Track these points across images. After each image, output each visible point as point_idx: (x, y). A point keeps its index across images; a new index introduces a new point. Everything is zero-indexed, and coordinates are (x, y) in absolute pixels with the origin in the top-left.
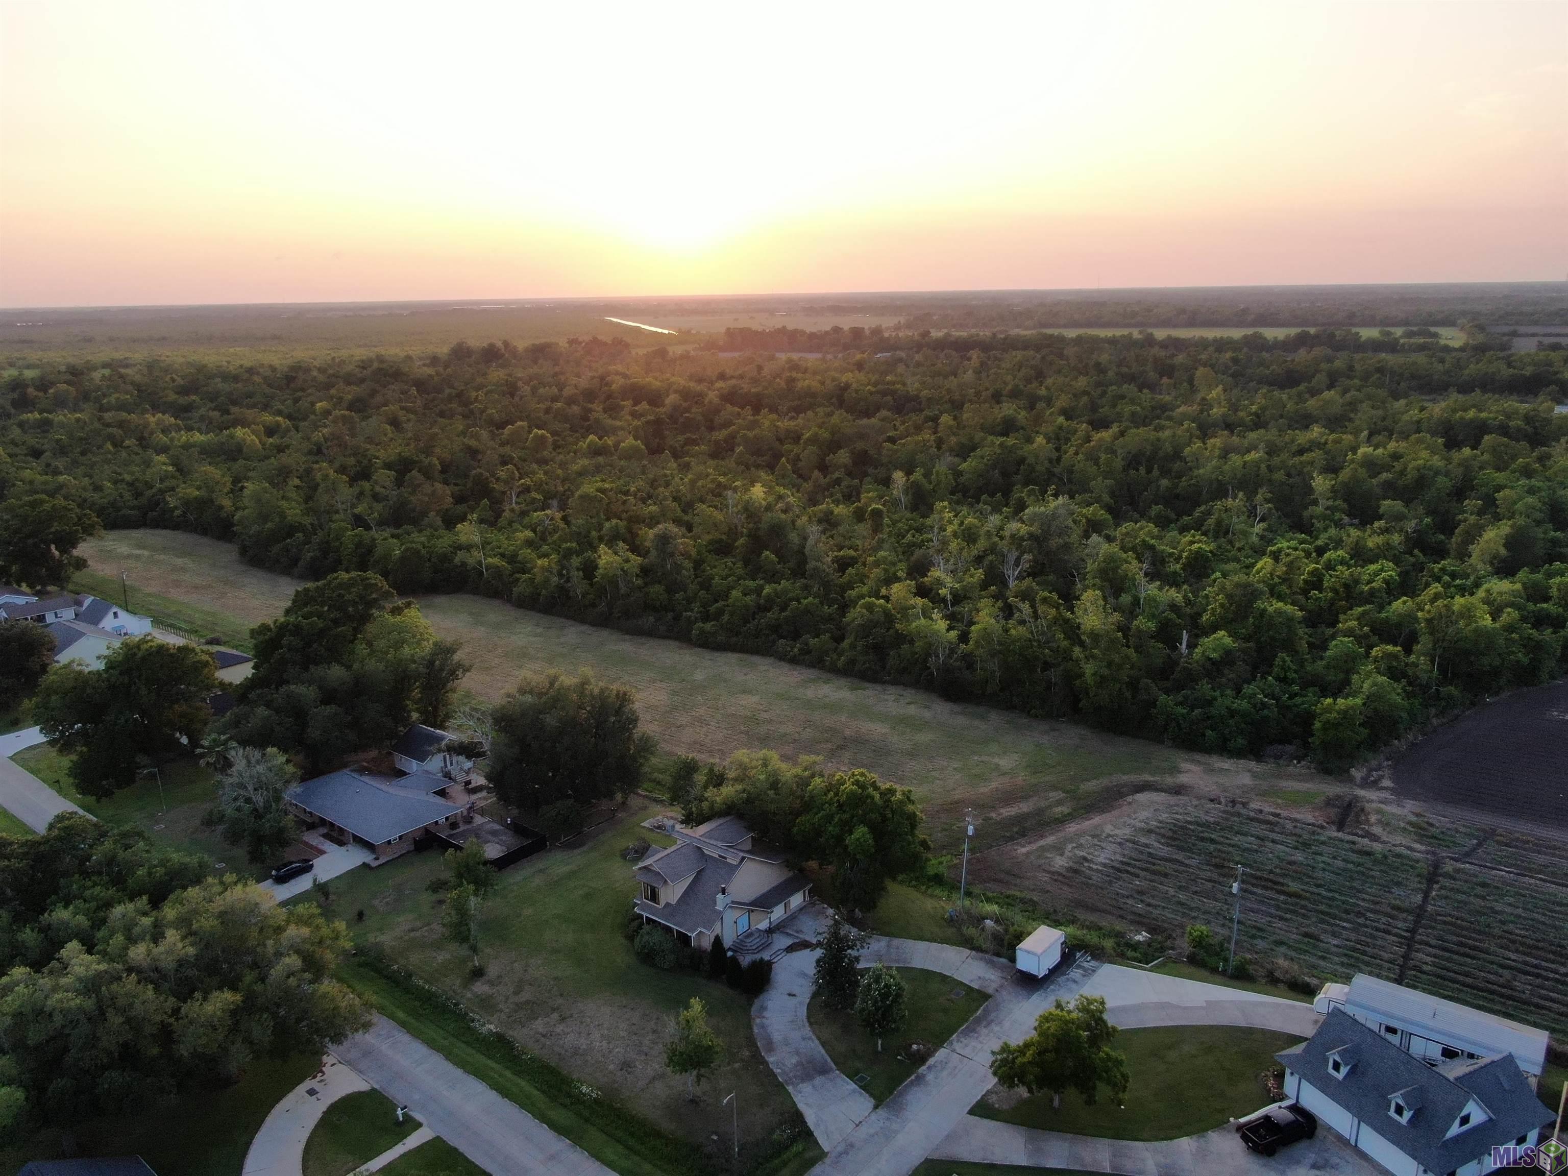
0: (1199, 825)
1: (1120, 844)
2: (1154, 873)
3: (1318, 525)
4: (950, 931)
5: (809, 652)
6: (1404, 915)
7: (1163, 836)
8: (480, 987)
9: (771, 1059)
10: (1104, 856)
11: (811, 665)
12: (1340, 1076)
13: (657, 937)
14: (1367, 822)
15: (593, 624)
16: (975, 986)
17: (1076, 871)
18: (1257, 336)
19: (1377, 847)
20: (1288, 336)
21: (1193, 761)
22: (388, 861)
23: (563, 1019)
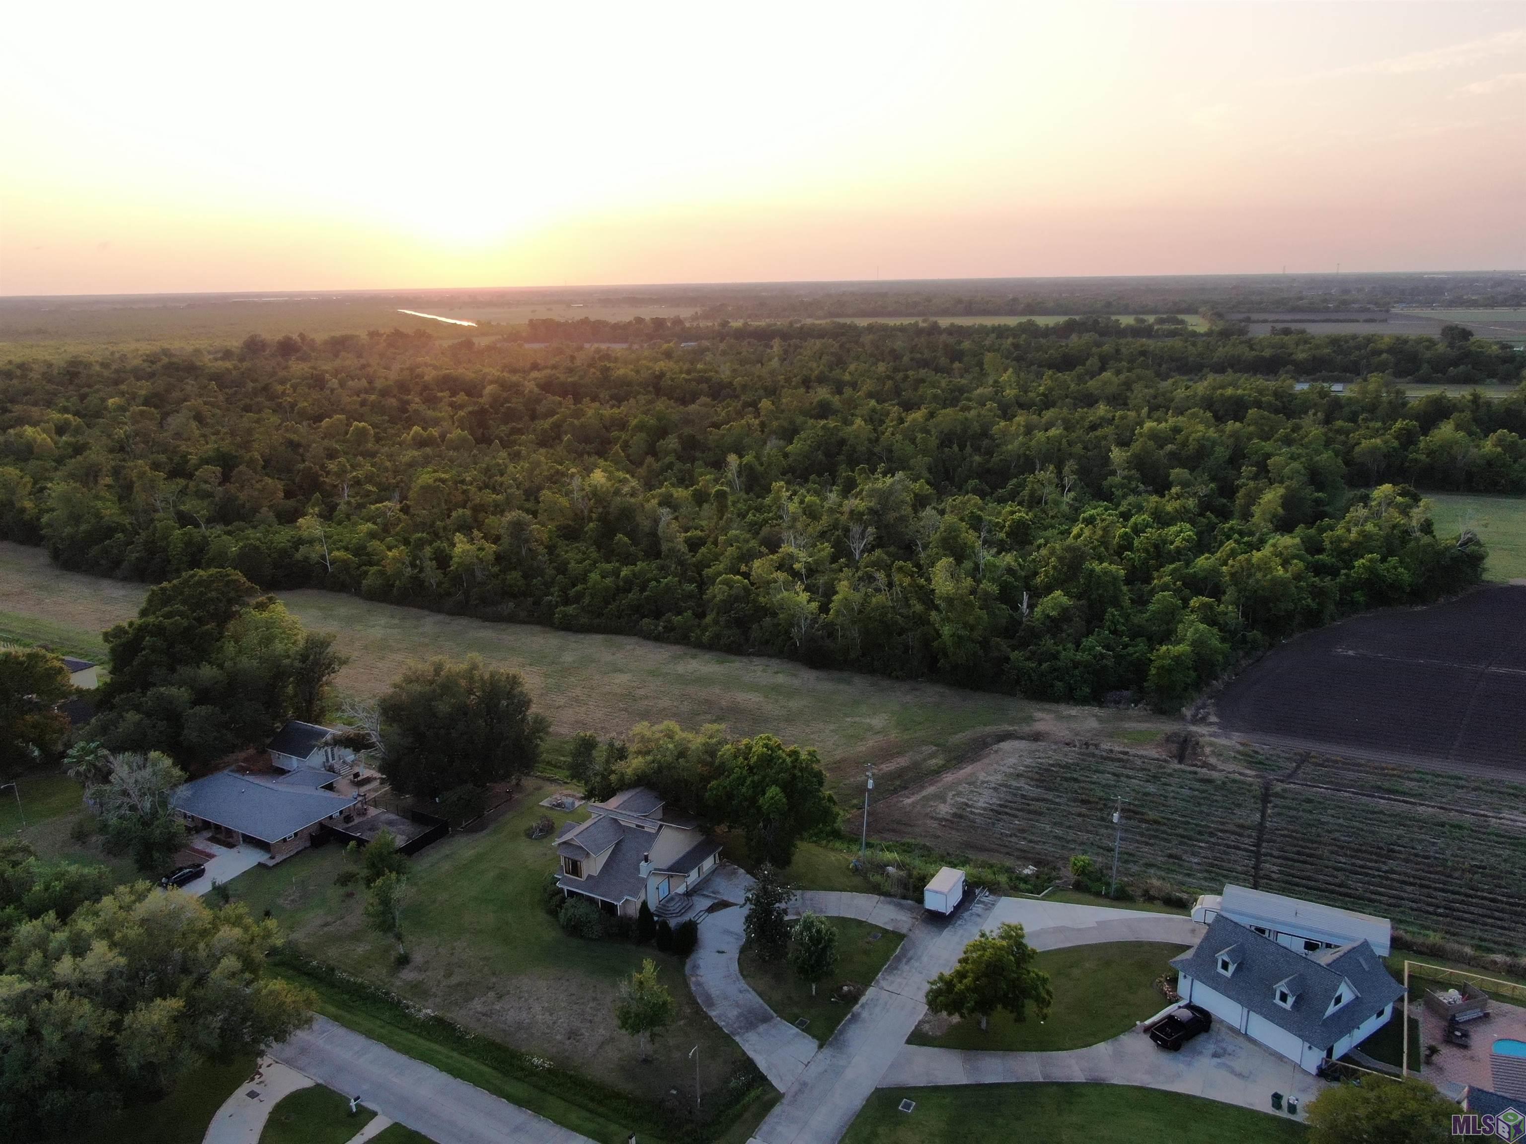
0: (1060, 766)
1: (995, 789)
2: (1029, 812)
3: (1119, 493)
4: (857, 880)
5: (673, 629)
6: (1249, 832)
7: (1032, 779)
8: (408, 975)
9: (713, 1014)
10: (983, 800)
11: (676, 642)
12: (1228, 974)
13: (582, 910)
14: (1204, 754)
15: (452, 613)
16: (889, 928)
17: (961, 817)
18: (1031, 323)
19: (1215, 775)
20: (1057, 324)
21: (1044, 710)
22: (285, 860)
23: (500, 997)
